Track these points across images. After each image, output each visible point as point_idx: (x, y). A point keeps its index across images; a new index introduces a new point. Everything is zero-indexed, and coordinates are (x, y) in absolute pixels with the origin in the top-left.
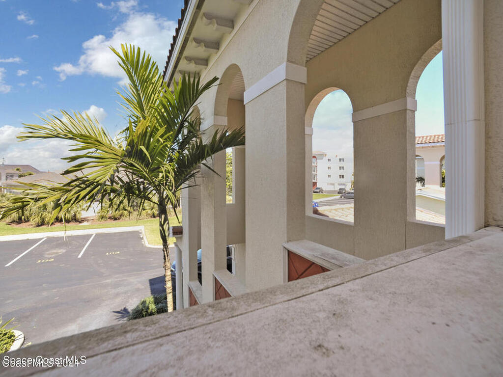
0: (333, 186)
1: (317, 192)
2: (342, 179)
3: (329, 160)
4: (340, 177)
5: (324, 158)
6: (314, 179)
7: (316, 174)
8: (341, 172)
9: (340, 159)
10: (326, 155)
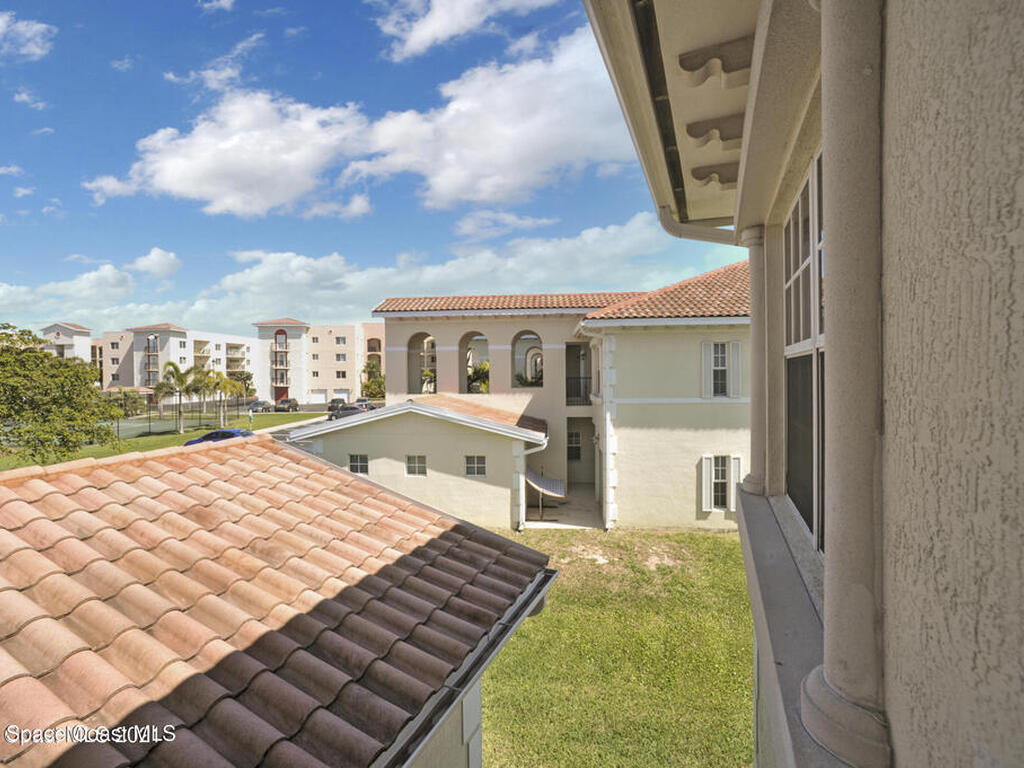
0: (323, 396)
1: (283, 410)
2: (341, 379)
3: (315, 340)
4: (338, 377)
5: (304, 336)
6: (282, 382)
7: (287, 370)
8: (341, 366)
9: (338, 339)
10: (308, 329)
